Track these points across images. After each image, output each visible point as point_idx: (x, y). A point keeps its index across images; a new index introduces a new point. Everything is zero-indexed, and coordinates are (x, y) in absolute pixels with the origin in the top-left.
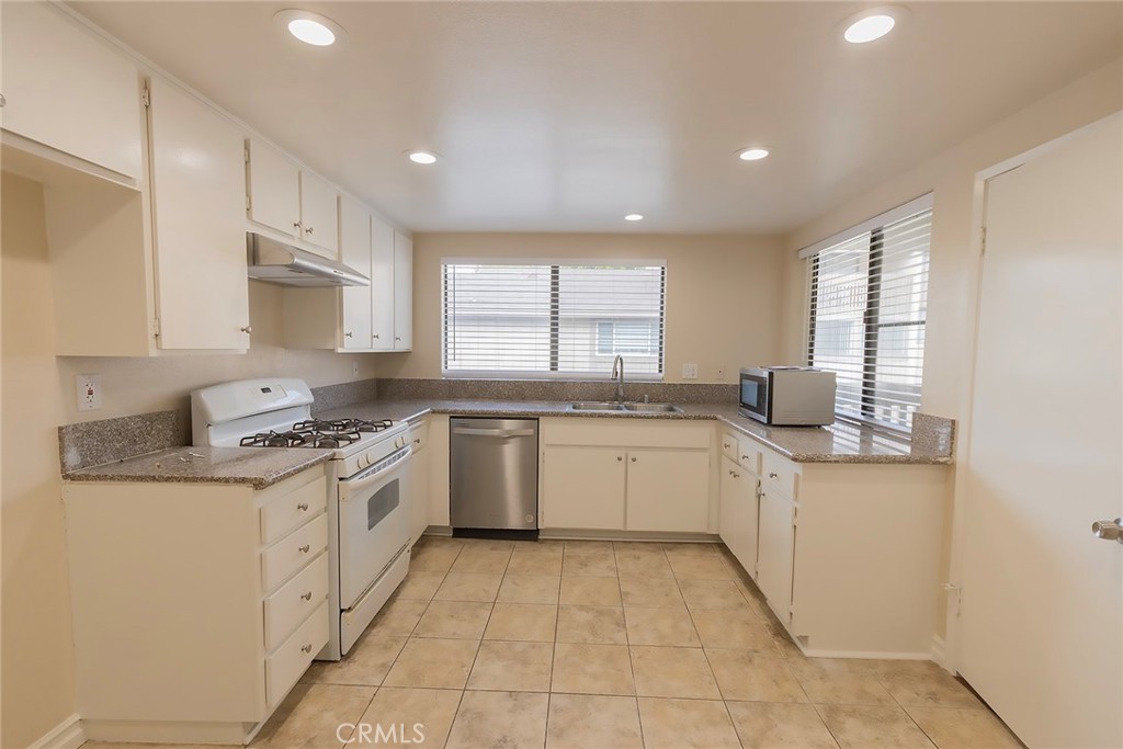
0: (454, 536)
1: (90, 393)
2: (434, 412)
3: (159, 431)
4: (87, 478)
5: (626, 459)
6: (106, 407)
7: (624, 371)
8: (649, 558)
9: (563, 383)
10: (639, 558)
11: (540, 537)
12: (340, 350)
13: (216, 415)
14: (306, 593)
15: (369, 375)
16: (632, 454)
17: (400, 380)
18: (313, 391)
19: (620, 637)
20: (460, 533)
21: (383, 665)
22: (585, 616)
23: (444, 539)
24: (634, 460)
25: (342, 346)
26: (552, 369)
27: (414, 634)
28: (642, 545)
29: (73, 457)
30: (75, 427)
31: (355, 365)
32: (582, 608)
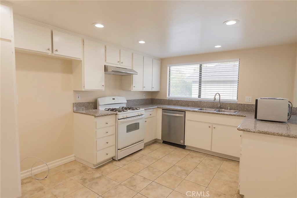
0: (163, 143)
1: (78, 97)
2: (158, 108)
3: (91, 106)
4: (77, 112)
5: (212, 127)
6: (81, 100)
7: (221, 98)
8: (216, 161)
9: (201, 102)
10: (212, 160)
11: (186, 148)
12: (132, 90)
13: (100, 104)
14: (107, 142)
15: (149, 97)
16: (214, 126)
17: (157, 99)
18: (127, 101)
19: (184, 177)
20: (165, 142)
21: (125, 164)
22: (180, 169)
23: (160, 143)
24: (214, 128)
25: (133, 90)
26: (199, 97)
27: (136, 161)
28: (217, 157)
29: (75, 108)
30: (75, 103)
31: (144, 95)
32: (180, 167)
